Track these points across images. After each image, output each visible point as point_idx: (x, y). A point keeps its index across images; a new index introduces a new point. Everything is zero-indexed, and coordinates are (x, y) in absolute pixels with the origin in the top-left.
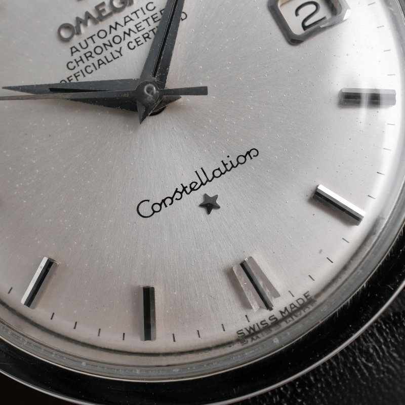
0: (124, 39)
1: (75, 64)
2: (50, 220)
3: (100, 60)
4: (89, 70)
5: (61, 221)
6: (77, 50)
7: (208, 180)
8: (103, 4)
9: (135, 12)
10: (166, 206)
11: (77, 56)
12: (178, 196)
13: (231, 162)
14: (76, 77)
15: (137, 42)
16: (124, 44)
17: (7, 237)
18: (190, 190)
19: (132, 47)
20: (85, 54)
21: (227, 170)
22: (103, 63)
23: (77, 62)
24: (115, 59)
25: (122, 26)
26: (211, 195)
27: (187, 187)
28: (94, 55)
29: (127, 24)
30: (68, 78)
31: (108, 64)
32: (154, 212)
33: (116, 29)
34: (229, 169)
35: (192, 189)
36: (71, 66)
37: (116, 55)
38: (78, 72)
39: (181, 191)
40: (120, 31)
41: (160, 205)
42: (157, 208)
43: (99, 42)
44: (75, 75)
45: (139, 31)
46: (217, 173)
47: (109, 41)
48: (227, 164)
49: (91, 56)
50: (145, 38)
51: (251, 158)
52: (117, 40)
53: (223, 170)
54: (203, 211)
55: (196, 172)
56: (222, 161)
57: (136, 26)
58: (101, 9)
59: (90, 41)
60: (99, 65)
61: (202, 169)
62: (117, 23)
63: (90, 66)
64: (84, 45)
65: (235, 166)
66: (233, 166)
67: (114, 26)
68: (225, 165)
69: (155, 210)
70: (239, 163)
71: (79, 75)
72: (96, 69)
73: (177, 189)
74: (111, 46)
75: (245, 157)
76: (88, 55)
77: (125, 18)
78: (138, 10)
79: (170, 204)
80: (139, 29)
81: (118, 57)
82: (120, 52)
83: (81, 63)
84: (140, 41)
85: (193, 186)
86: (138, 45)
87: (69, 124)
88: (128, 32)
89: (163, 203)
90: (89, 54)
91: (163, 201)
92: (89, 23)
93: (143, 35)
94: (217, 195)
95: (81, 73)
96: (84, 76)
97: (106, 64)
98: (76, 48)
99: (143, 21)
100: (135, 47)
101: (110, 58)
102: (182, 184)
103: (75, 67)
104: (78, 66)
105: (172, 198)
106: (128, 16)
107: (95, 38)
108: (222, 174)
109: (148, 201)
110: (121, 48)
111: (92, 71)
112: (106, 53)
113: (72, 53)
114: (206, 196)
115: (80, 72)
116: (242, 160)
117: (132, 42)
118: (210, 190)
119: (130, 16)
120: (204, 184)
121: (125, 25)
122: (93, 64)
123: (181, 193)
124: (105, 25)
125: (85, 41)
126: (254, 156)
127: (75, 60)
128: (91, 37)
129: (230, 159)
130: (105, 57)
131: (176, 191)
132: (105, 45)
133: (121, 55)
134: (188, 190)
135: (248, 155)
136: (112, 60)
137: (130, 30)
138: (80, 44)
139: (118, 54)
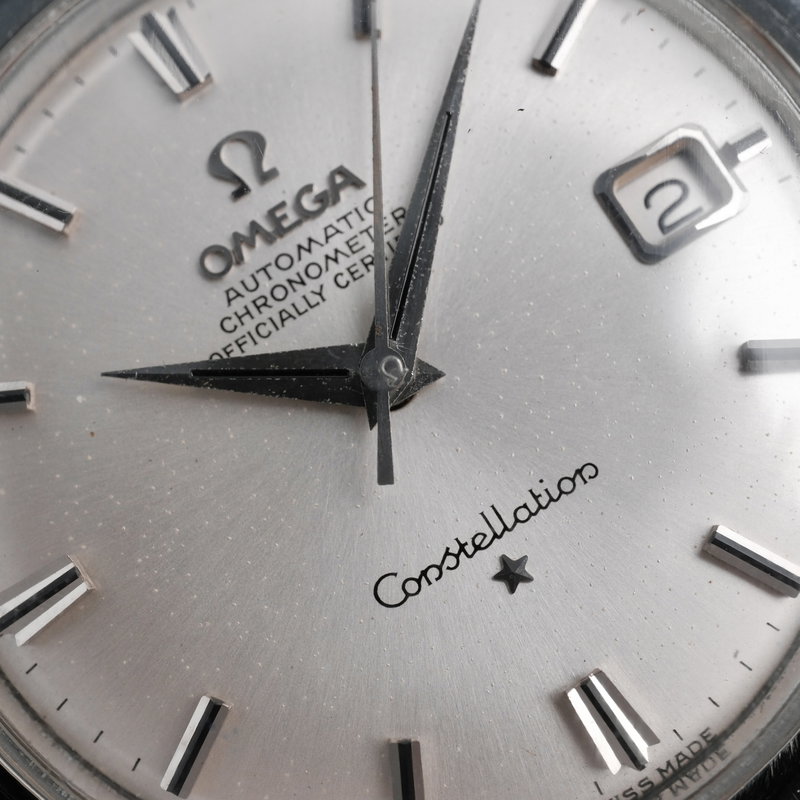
0: (327, 269)
1: (235, 321)
2: (208, 624)
3: (284, 310)
4: (263, 331)
5: (230, 624)
6: (239, 295)
7: (506, 528)
8: (282, 205)
9: (345, 217)
10: (430, 583)
11: (238, 305)
12: (451, 561)
13: (546, 490)
14: (240, 346)
15: (352, 274)
16: (327, 279)
17: (125, 662)
18: (473, 549)
19: (343, 283)
20: (254, 302)
21: (540, 507)
22: (290, 316)
23: (240, 318)
24: (311, 307)
25: (322, 245)
26: (514, 557)
27: (466, 544)
28: (271, 301)
29: (330, 240)
30: (225, 349)
31: (299, 318)
32: (408, 595)
33: (309, 250)
34: (544, 505)
35: (477, 548)
36: (228, 325)
37: (314, 299)
38: (244, 336)
39: (456, 552)
40: (318, 255)
41: (418, 581)
42: (412, 587)
43: (280, 277)
44: (236, 342)
45: (354, 252)
46: (523, 514)
47: (298, 274)
48: (540, 495)
49: (265, 304)
50: (366, 266)
51: (585, 482)
52: (313, 271)
53: (533, 507)
54: (501, 586)
55: (482, 514)
56: (531, 491)
57: (347, 243)
58: (279, 214)
59: (261, 277)
60: (283, 320)
61: (493, 507)
62: (310, 240)
63: (264, 324)
64: (251, 284)
65: (555, 497)
66: (552, 500)
67: (306, 245)
68: (536, 498)
69: (410, 591)
70: (562, 492)
71: (245, 343)
72: (277, 328)
73: (448, 549)
74: (303, 283)
75: (573, 480)
76: (259, 303)
77: (326, 229)
78: (350, 213)
79: (437, 579)
80: (355, 249)
81: (318, 304)
82: (320, 294)
83: (246, 319)
84: (357, 271)
85: (477, 542)
86: (355, 279)
87: (232, 436)
88: (332, 255)
89: (423, 578)
90: (262, 301)
91: (424, 573)
92: (259, 242)
93: (362, 260)
94: (526, 556)
95: (248, 339)
96: (255, 343)
97: (294, 318)
98: (236, 291)
99: (361, 232)
100: (348, 283)
101: (302, 306)
102: (457, 539)
103: (236, 327)
104: (242, 324)
105: (439, 568)
106: (331, 226)
107: (272, 270)
108: (532, 514)
109: (395, 575)
110: (322, 287)
111: (270, 333)
112: (295, 297)
113: (229, 301)
114: (504, 560)
115: (247, 336)
116: (567, 486)
117: (341, 274)
118: (510, 547)
119: (335, 224)
120: (500, 537)
121: (327, 242)
122: (271, 319)
123: (457, 556)
124: (288, 244)
125: (253, 276)
126: (590, 477)
127: (236, 314)
128: (264, 269)
129: (545, 485)
130: (293, 305)
131: (447, 553)
132: (290, 282)
133: (324, 300)
134: (470, 549)
135: (578, 477)
136: (306, 311)
137: (337, 251)
138: (243, 283)
139: (318, 298)
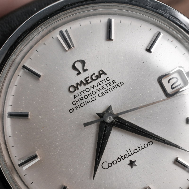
0: (97, 93)
1: (76, 102)
2: (65, 169)
4: (82, 105)
5: (70, 170)
7: (132, 154)
8: (88, 77)
9: (102, 81)
10: (114, 164)
12: (119, 160)
13: (141, 146)
14: (76, 108)
15: (102, 94)
16: (97, 95)
17: (46, 176)
18: (124, 158)
19: (100, 96)
20: (80, 98)
21: (140, 150)
22: (88, 102)
23: (77, 102)
24: (93, 101)
25: (96, 87)
26: (133, 160)
27: (123, 157)
28: (84, 99)
29: (98, 86)
30: (73, 109)
31: (90, 103)
32: (109, 167)
33: (93, 88)
34: (140, 149)
35: (125, 158)
36: (74, 103)
37: (93, 99)
38: (77, 106)
39: (120, 158)
40: (95, 89)
41: (112, 164)
42: (110, 165)
43: (86, 93)
44: (76, 107)
45: (103, 89)
46: (136, 151)
47: (90, 93)
48: (140, 147)
50: (106, 92)
51: (150, 145)
52: (94, 93)
53: (138, 150)
54: (129, 167)
55: (127, 150)
56: (138, 146)
58: (87, 79)
59: (82, 93)
60: (86, 103)
61: (129, 149)
62: (94, 86)
64: (80, 95)
65: (143, 148)
66: (142, 148)
68: (139, 148)
69: (109, 166)
70: (145, 147)
72: (85, 105)
73: (119, 157)
74: (91, 95)
75: (147, 144)
77: (97, 83)
79: (116, 164)
80: (103, 88)
81: (94, 100)
82: (95, 98)
85: (125, 156)
88: (98, 90)
89: (113, 163)
90: (82, 98)
91: (113, 162)
92: (82, 85)
94: (135, 161)
95: (78, 107)
96: (80, 108)
97: (89, 103)
98: (76, 96)
99: (105, 85)
100: (101, 96)
101: (91, 101)
102: (121, 155)
103: (76, 104)
105: (116, 161)
108: (137, 151)
109: (107, 162)
110: (95, 96)
111: (83, 106)
112: (89, 98)
113: (75, 98)
114: (131, 161)
115: (78, 106)
116: (146, 146)
117: (100, 94)
118: (132, 158)
119: (99, 83)
120: (130, 156)
122: (83, 103)
123: (120, 159)
124: (88, 86)
125: (80, 93)
126: (151, 144)
128: (83, 91)
129: (141, 145)
130: (89, 100)
131: (118, 158)
132: (88, 95)
133: (96, 99)
134: (123, 158)
135: (148, 144)
136: (92, 101)
138: (78, 94)
139: (94, 99)
